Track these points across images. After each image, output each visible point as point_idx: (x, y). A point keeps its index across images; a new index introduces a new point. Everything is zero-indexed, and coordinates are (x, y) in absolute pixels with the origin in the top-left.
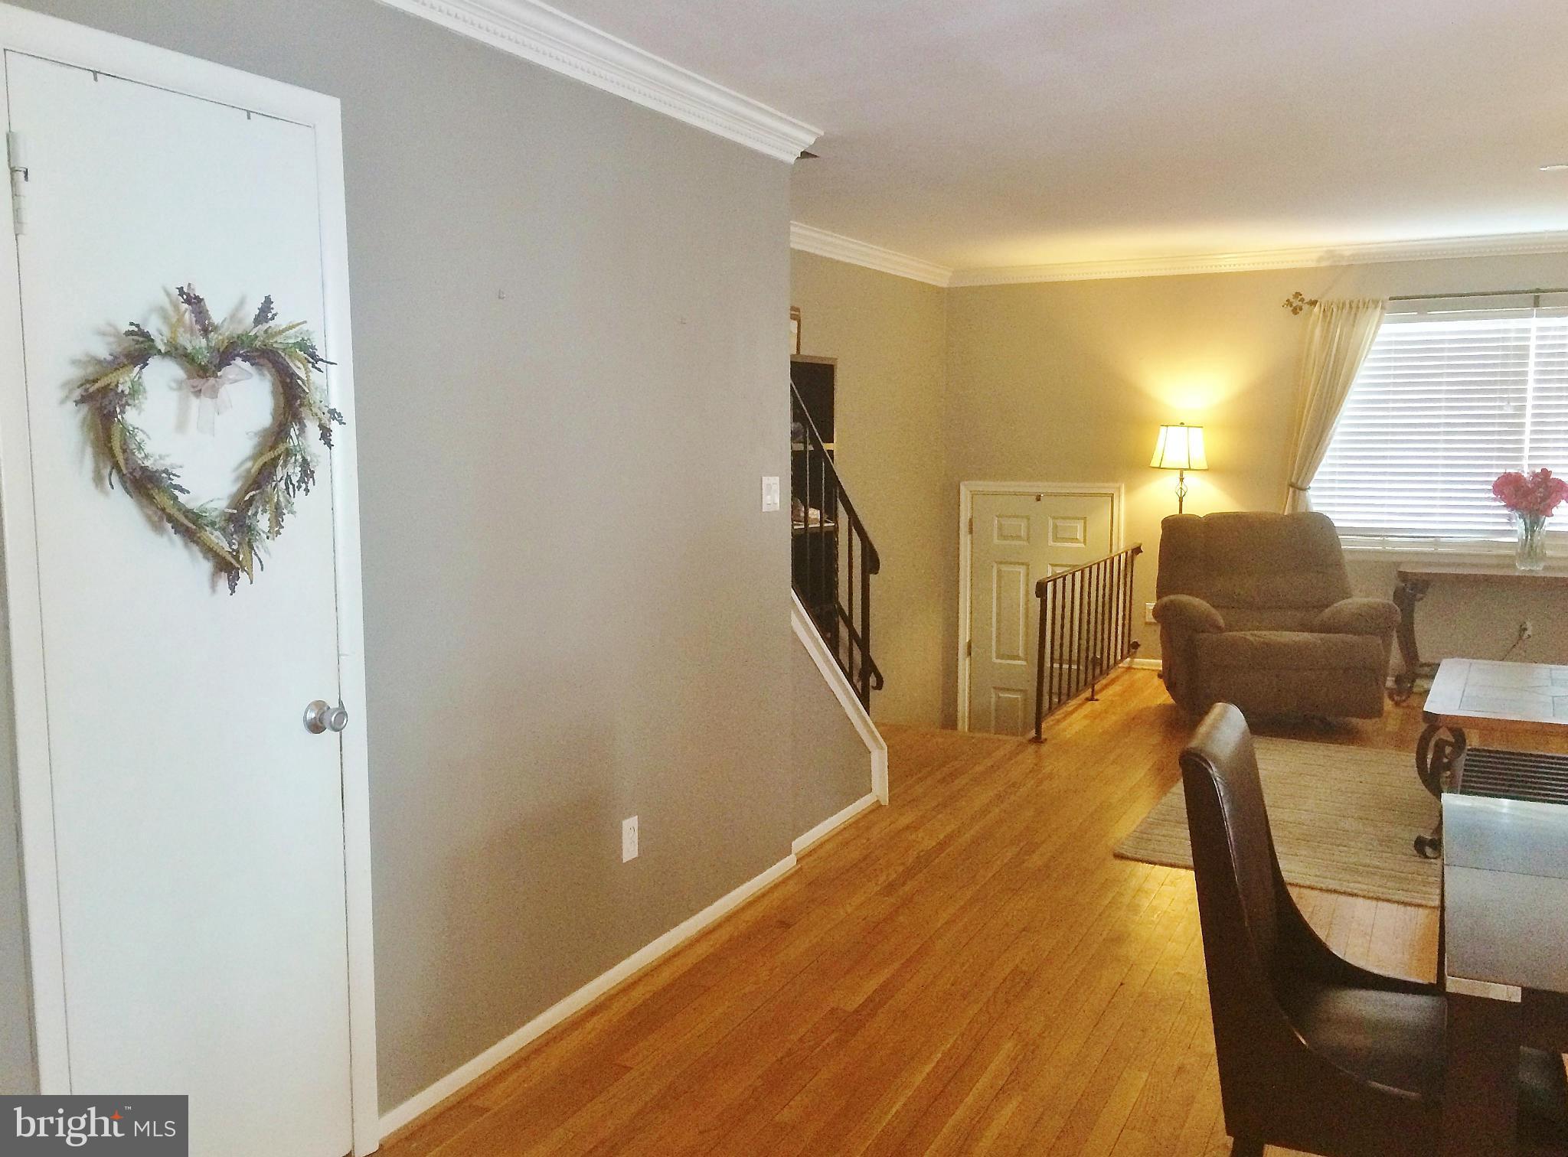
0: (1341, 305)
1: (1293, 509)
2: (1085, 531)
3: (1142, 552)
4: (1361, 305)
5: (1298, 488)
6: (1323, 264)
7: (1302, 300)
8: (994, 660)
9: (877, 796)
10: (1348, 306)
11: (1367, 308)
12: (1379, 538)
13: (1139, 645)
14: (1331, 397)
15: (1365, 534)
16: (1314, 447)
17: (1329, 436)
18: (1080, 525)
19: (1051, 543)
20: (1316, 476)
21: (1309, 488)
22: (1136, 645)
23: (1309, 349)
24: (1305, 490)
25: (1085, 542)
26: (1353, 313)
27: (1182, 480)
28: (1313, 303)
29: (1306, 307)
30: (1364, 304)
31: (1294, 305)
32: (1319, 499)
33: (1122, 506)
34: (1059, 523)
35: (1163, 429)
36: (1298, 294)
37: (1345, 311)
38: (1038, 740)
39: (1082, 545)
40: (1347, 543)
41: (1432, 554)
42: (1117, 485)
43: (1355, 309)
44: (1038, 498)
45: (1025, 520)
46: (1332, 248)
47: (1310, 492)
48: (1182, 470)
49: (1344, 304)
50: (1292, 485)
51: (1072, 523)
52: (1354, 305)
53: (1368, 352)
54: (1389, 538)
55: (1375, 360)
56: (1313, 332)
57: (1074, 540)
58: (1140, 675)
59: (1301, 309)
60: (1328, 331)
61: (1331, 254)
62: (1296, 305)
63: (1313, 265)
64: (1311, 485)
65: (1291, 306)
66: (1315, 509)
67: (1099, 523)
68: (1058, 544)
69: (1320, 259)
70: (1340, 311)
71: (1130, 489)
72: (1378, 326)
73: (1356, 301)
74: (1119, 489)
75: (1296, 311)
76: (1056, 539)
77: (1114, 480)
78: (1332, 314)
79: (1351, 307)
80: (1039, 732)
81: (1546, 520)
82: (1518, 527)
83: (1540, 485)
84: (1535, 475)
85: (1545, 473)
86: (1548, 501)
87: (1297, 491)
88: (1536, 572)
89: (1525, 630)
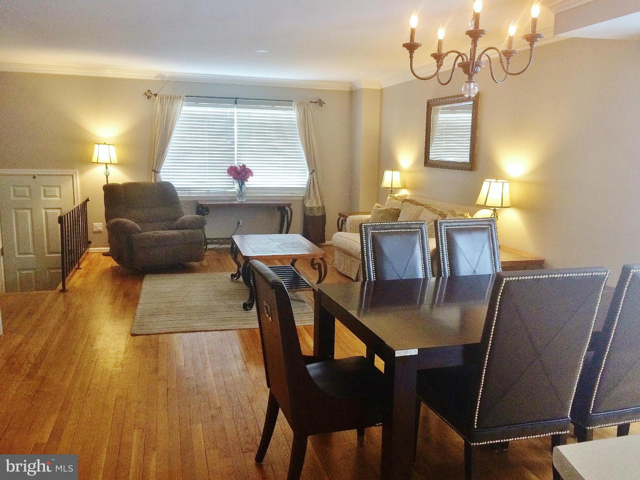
0: (167, 97)
1: (155, 180)
2: (60, 192)
3: (89, 201)
4: (175, 98)
5: (156, 172)
6: (158, 79)
7: (151, 93)
10: (169, 97)
11: (177, 99)
12: (188, 191)
13: (91, 242)
14: (166, 134)
15: (182, 190)
16: (161, 155)
17: (167, 151)
18: (57, 190)
19: (43, 198)
20: (163, 167)
21: (160, 172)
23: (156, 114)
24: (159, 172)
25: (61, 198)
26: (172, 101)
27: (107, 168)
28: (156, 95)
29: (153, 96)
30: (176, 97)
31: (148, 95)
32: (165, 176)
33: (78, 180)
34: (47, 189)
35: (96, 146)
36: (149, 91)
37: (169, 100)
38: (64, 290)
39: (59, 199)
40: (180, 194)
41: (206, 197)
42: (74, 170)
43: (173, 99)
44: (34, 177)
45: (28, 188)
46: (161, 73)
47: (161, 174)
48: (106, 164)
49: (168, 97)
50: (154, 171)
51: (53, 189)
52: (172, 98)
53: (179, 117)
54: (191, 191)
55: (181, 121)
56: (157, 107)
57: (56, 196)
58: (93, 255)
59: (151, 97)
60: (163, 107)
61: (161, 75)
62: (149, 95)
63: (153, 79)
64: (161, 171)
65: (147, 95)
66: (163, 180)
67: (67, 188)
68: (47, 199)
69: (156, 77)
70: (167, 99)
71: (81, 172)
72: (182, 107)
73: (172, 96)
74: (76, 172)
75: (149, 97)
76: (45, 196)
77: (73, 169)
78: (163, 100)
79: (171, 98)
80: (64, 285)
81: (246, 183)
82: (237, 186)
83: (243, 170)
84: (240, 167)
85: (244, 166)
86: (246, 176)
87: (156, 173)
88: (244, 202)
89: (240, 223)
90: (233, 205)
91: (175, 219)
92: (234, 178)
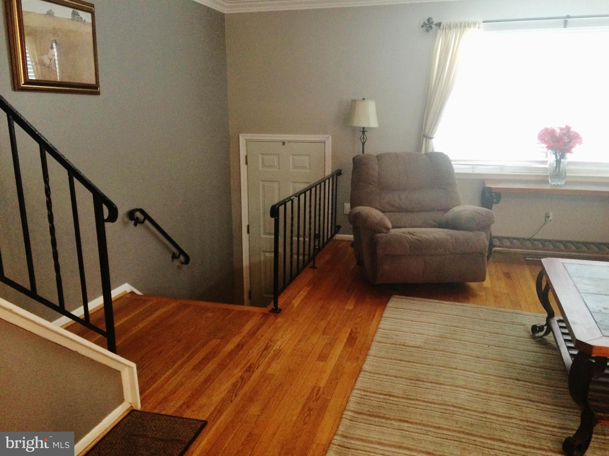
0: (455, 26)
2: (310, 163)
3: (342, 174)
5: (428, 137)
7: (432, 22)
8: (263, 236)
9: (131, 404)
13: (341, 227)
16: (438, 113)
18: (306, 159)
19: (291, 169)
21: (434, 137)
22: (339, 227)
24: (431, 138)
26: (462, 31)
27: (364, 132)
29: (434, 27)
34: (296, 158)
36: (429, 19)
37: (457, 30)
38: (276, 310)
39: (309, 171)
42: (327, 136)
43: (463, 28)
44: (284, 143)
45: (277, 156)
48: (363, 127)
49: (457, 25)
50: (424, 135)
51: (303, 158)
52: (462, 26)
54: (477, 166)
57: (305, 168)
59: (431, 28)
62: (429, 26)
68: (296, 170)
73: (463, 24)
74: (329, 138)
75: (428, 29)
76: (295, 167)
79: (460, 27)
80: (276, 304)
81: (568, 155)
82: (552, 158)
83: (564, 135)
84: (561, 129)
85: (568, 128)
86: (571, 144)
87: (428, 139)
88: (561, 186)
89: (548, 217)
90: (543, 191)
91: (446, 210)
92: (549, 147)
